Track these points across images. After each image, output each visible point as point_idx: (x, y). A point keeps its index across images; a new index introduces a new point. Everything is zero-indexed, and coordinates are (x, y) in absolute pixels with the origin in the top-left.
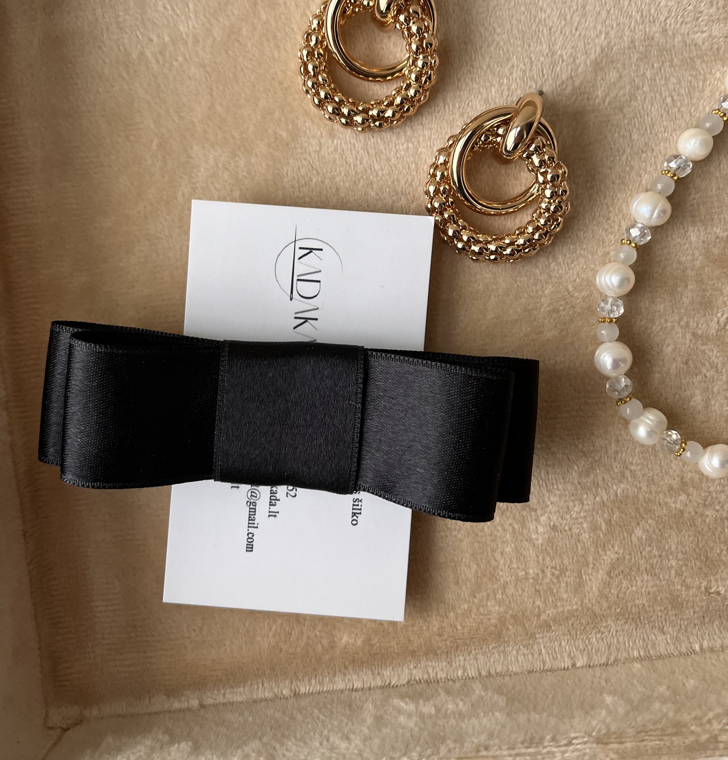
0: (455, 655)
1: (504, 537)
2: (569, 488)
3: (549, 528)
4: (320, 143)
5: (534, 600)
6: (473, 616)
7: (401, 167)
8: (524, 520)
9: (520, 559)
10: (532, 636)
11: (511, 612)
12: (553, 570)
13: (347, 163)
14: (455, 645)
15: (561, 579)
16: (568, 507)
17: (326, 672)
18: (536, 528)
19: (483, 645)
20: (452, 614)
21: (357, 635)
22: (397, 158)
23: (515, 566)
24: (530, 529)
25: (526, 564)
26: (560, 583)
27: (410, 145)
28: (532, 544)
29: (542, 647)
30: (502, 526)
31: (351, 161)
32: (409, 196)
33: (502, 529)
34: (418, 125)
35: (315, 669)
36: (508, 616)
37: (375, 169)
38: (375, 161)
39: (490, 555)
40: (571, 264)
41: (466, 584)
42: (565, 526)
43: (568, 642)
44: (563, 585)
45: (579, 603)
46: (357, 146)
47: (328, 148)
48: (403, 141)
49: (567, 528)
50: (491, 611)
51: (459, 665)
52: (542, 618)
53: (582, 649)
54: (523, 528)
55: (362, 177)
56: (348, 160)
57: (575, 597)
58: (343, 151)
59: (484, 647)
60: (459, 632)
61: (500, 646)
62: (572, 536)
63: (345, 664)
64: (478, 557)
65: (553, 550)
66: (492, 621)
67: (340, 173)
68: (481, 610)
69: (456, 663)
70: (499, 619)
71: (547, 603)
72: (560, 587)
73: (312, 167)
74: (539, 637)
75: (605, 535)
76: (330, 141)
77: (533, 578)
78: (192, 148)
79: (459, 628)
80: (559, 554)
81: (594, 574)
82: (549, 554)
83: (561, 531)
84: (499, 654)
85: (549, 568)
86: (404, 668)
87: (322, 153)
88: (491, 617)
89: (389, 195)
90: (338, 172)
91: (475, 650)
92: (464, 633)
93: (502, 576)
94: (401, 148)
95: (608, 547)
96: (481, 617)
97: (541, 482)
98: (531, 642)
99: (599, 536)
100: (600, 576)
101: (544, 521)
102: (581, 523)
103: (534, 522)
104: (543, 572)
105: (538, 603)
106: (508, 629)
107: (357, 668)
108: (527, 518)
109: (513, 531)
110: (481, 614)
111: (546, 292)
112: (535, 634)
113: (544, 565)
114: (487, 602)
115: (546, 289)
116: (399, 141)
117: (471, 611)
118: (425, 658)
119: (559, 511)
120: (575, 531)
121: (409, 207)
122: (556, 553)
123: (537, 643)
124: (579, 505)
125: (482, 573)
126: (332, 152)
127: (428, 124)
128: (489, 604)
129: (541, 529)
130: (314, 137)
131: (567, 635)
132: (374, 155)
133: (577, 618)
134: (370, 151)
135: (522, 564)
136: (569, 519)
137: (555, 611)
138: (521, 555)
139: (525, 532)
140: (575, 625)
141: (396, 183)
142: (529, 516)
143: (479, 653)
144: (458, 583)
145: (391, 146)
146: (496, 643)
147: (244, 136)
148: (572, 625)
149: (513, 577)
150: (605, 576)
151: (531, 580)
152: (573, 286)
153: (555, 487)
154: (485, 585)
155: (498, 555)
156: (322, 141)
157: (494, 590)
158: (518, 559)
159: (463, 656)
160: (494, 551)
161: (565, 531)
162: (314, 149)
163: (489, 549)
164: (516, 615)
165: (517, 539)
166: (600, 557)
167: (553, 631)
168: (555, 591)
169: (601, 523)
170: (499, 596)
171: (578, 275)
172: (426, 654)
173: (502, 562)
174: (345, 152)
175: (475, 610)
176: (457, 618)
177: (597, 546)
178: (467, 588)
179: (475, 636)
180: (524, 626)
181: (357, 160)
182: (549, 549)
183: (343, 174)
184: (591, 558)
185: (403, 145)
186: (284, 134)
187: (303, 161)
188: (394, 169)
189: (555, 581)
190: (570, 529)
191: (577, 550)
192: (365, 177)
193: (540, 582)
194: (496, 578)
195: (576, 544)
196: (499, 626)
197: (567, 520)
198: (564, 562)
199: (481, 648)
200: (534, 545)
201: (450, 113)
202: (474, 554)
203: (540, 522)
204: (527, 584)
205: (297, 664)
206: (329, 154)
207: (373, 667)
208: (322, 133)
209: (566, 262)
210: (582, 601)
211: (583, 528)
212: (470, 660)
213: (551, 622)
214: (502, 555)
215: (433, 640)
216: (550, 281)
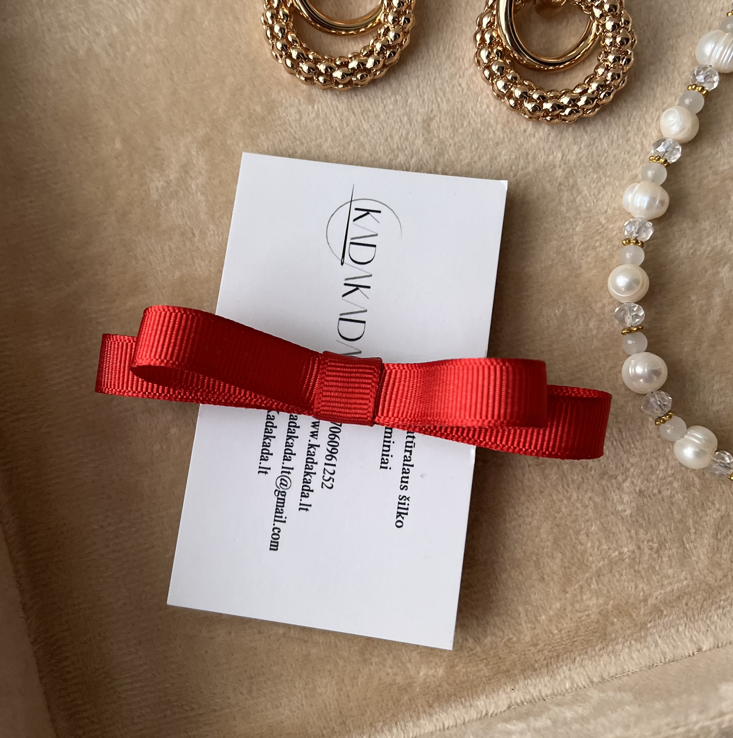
0: (557, 667)
1: (586, 514)
2: (648, 444)
3: (635, 495)
4: (300, 111)
5: (636, 582)
6: (569, 615)
7: (392, 122)
8: (604, 491)
9: (609, 537)
10: (643, 626)
11: (612, 602)
12: (650, 543)
13: (332, 128)
14: (555, 654)
15: (661, 552)
16: (652, 467)
17: (408, 716)
18: (621, 497)
19: (587, 648)
20: (543, 617)
21: (436, 664)
22: (387, 113)
23: (605, 547)
24: (613, 499)
25: (617, 542)
26: (661, 558)
27: (398, 98)
28: (620, 517)
29: (658, 637)
30: (582, 502)
31: (337, 125)
32: (406, 152)
33: (582, 506)
34: (403, 75)
35: (393, 715)
36: (610, 607)
37: (364, 129)
38: (363, 121)
39: (574, 538)
40: (599, 194)
41: (553, 579)
42: (652, 490)
43: (686, 626)
44: (665, 559)
45: (689, 577)
46: (340, 108)
47: (309, 114)
48: (390, 94)
49: (656, 491)
50: (588, 606)
51: (565, 677)
52: (649, 602)
53: (705, 630)
54: (605, 500)
55: (351, 140)
56: (332, 124)
57: (682, 571)
58: (326, 115)
59: (589, 651)
60: (556, 637)
61: (607, 645)
62: (663, 500)
63: (428, 702)
64: (561, 544)
65: (645, 519)
66: (593, 616)
67: (326, 140)
68: (577, 606)
69: (560, 675)
70: (600, 613)
71: (652, 583)
72: (662, 562)
73: (295, 138)
74: (651, 627)
75: (700, 491)
76: (310, 107)
77: (629, 557)
78: (159, 140)
79: (556, 632)
80: (652, 523)
81: (698, 540)
82: (641, 526)
83: (649, 496)
84: (609, 656)
85: (645, 542)
86: (500, 693)
87: (303, 121)
88: (590, 612)
89: (384, 153)
90: (324, 139)
91: (580, 656)
92: (562, 638)
93: (593, 562)
94: (389, 102)
95: (707, 505)
96: (579, 615)
97: (615, 443)
98: (643, 634)
99: (694, 495)
100: (706, 541)
101: (628, 487)
102: (670, 483)
103: (617, 491)
104: (639, 548)
105: (641, 586)
106: (613, 624)
107: (444, 704)
108: (608, 487)
109: (595, 506)
110: (577, 611)
111: (577, 229)
112: (645, 624)
113: (639, 540)
114: (581, 595)
115: (577, 226)
116: (386, 95)
117: (565, 609)
118: (522, 676)
119: (642, 473)
120: (666, 493)
121: (409, 163)
122: (650, 523)
123: (651, 634)
124: (663, 461)
125: (569, 562)
126: (314, 119)
127: (414, 72)
128: (585, 597)
129: (626, 498)
130: (291, 106)
131: (683, 618)
132: (360, 115)
133: (690, 595)
134: (355, 111)
135: (612, 544)
136: (655, 482)
137: (663, 592)
138: (610, 532)
139: (609, 504)
140: (689, 604)
141: (389, 139)
142: (609, 485)
143: (585, 659)
144: (543, 579)
145: (377, 102)
146: (602, 643)
147: (214, 117)
148: (687, 605)
149: (606, 560)
150: (712, 540)
151: (627, 560)
152: (605, 218)
153: (633, 446)
154: (575, 576)
155: (582, 537)
156: (302, 108)
157: (587, 580)
158: (607, 538)
159: (566, 665)
160: (577, 533)
161: (655, 495)
162: (294, 118)
163: (571, 532)
164: (619, 605)
165: (601, 515)
166: (701, 518)
167: (666, 616)
168: (657, 568)
169: (693, 478)
170: (594, 586)
171: (608, 205)
172: (523, 671)
173: (589, 544)
174: (328, 116)
175: (569, 608)
176: (550, 621)
177: (694, 507)
178: (554, 582)
179: (575, 639)
180: (631, 616)
181: (342, 123)
182: (640, 520)
183: (329, 140)
184: (691, 521)
185: (390, 98)
186: (258, 109)
187: (284, 133)
188: (385, 125)
189: (655, 556)
190: (660, 492)
191: (673, 515)
192: (354, 139)
193: (637, 560)
194: (586, 566)
195: (670, 508)
196: (601, 622)
197: (653, 481)
198: (661, 532)
199: (586, 652)
200: (622, 518)
201: (436, 57)
202: (555, 540)
203: (623, 490)
204: (623, 566)
205: (371, 711)
206: (311, 121)
207: (463, 700)
208: (299, 100)
209: (592, 193)
210: (692, 574)
211: (674, 488)
212: (576, 669)
213: (661, 604)
214: (588, 536)
215: (527, 652)
216: (579, 217)
